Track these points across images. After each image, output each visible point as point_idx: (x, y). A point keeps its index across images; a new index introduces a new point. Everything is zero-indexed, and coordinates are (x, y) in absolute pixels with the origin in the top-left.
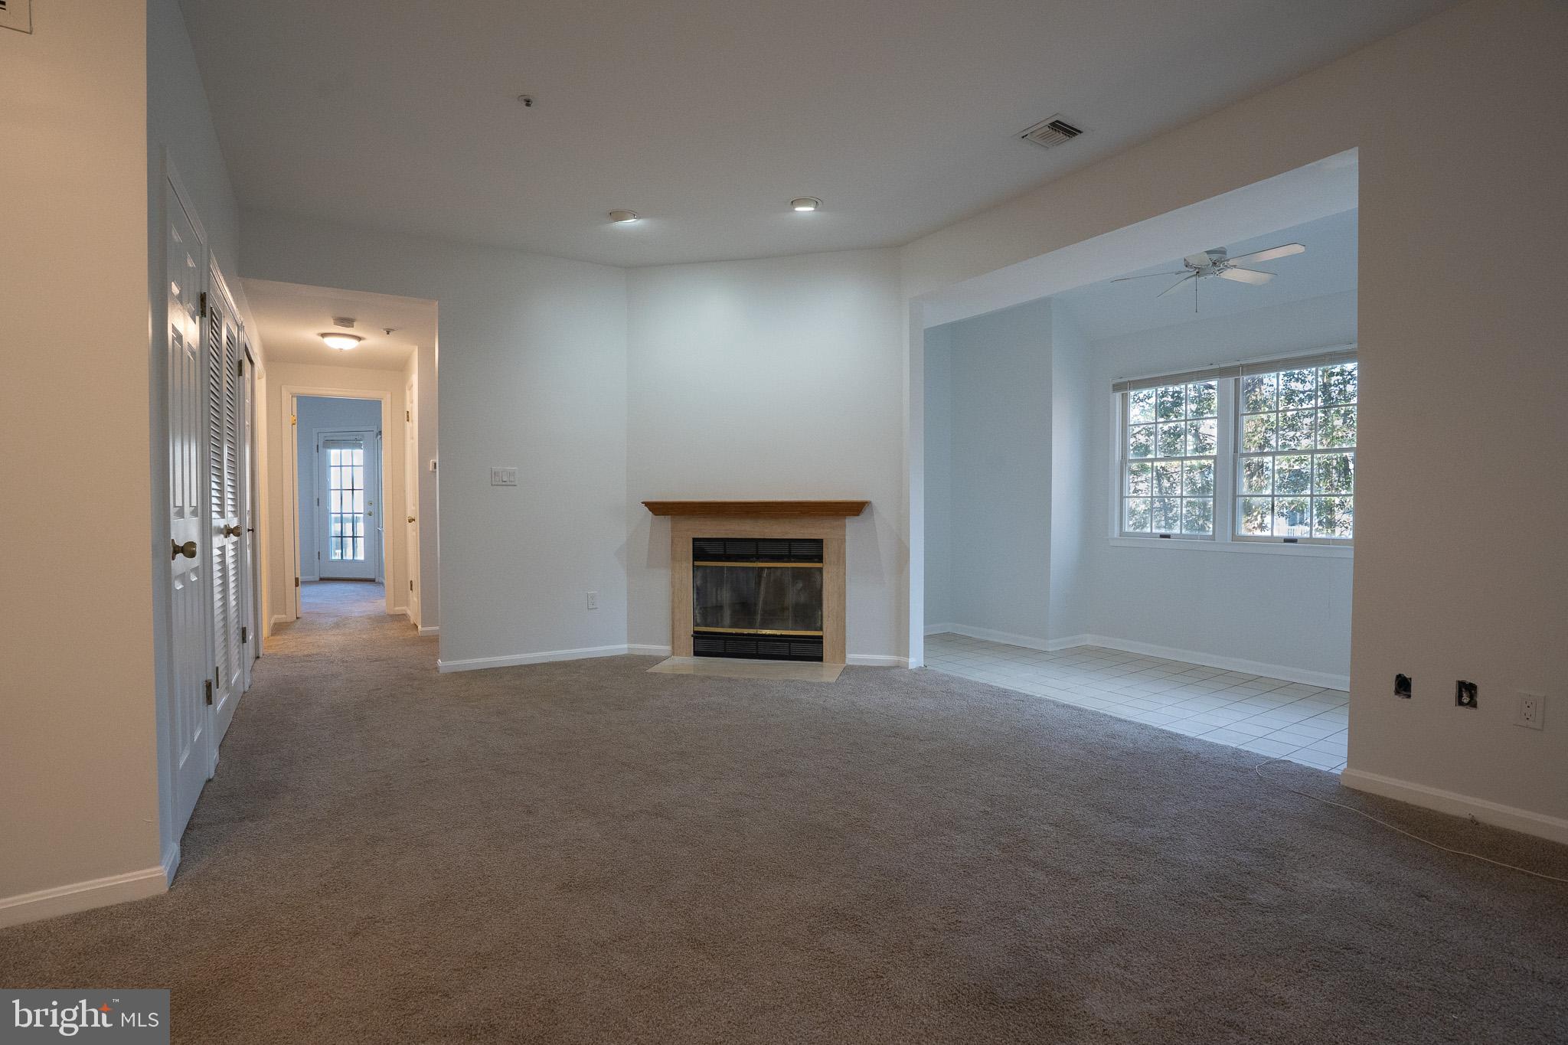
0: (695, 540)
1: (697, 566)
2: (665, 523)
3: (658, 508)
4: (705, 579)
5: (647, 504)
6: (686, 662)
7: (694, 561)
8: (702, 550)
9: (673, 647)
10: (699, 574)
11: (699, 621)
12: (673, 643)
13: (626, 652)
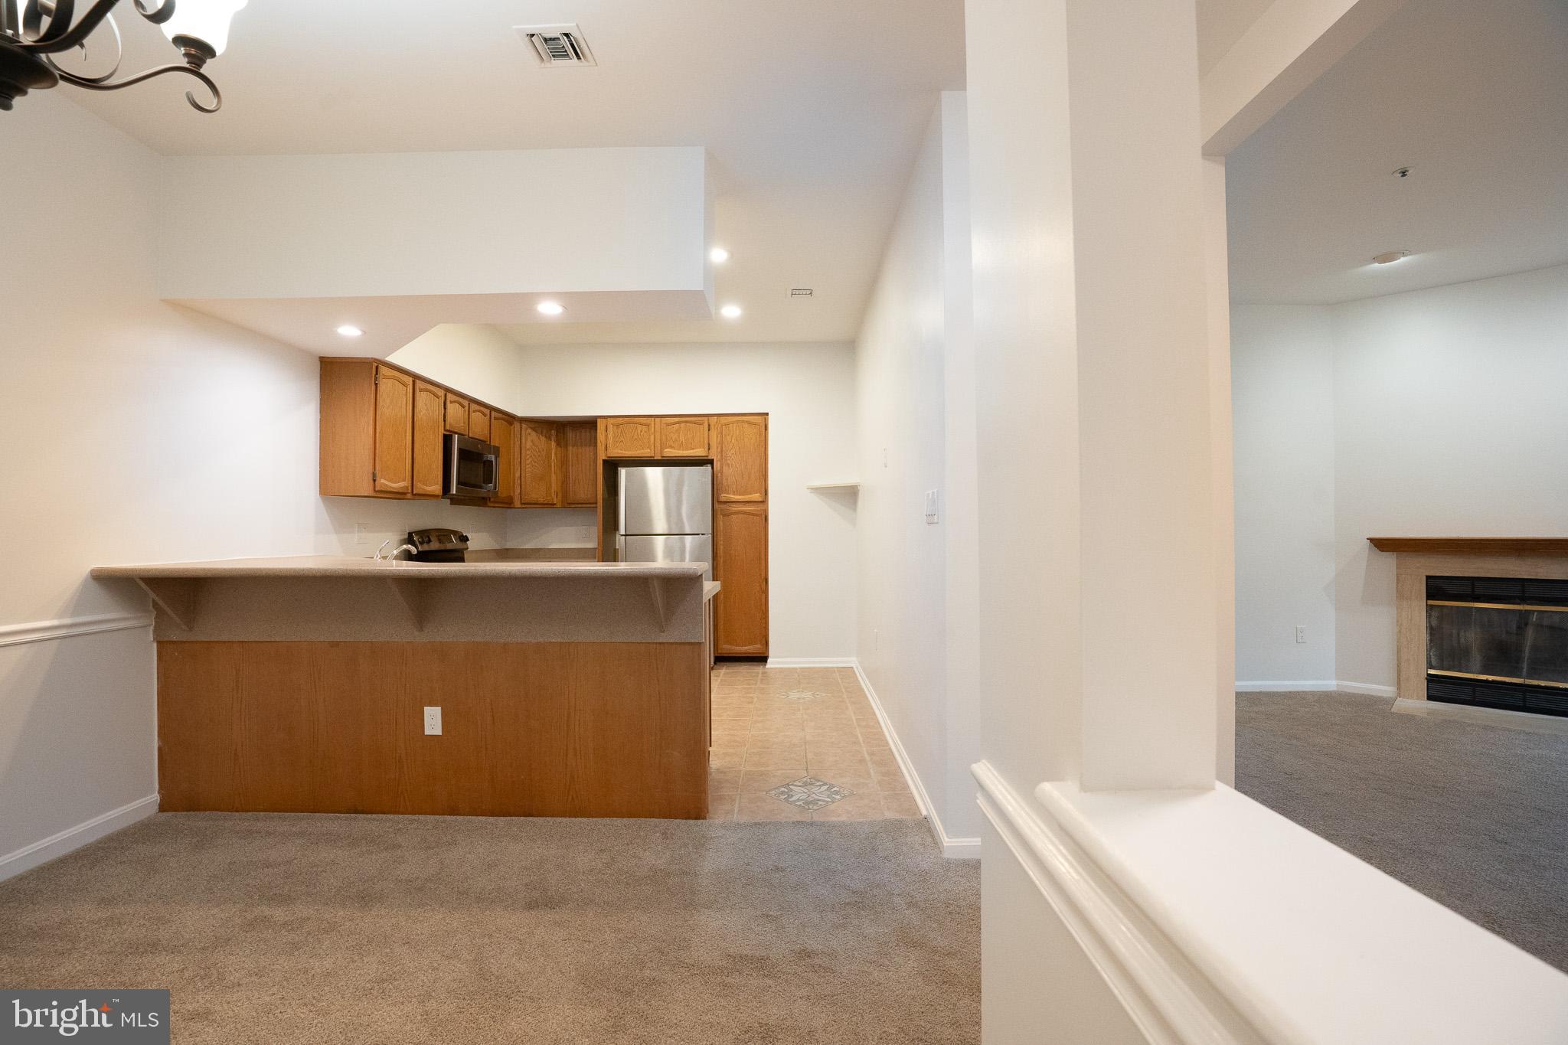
0: (1428, 578)
1: (1430, 605)
2: (1389, 561)
3: (1382, 545)
4: (1441, 618)
5: (1372, 540)
6: (1416, 704)
7: (1427, 599)
8: (1436, 588)
9: (1399, 689)
10: (1435, 614)
11: (1434, 663)
12: (1399, 683)
13: (1335, 689)
